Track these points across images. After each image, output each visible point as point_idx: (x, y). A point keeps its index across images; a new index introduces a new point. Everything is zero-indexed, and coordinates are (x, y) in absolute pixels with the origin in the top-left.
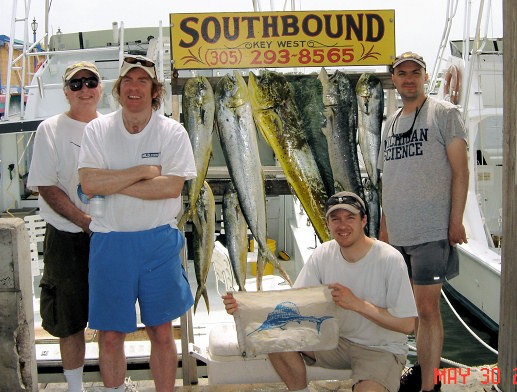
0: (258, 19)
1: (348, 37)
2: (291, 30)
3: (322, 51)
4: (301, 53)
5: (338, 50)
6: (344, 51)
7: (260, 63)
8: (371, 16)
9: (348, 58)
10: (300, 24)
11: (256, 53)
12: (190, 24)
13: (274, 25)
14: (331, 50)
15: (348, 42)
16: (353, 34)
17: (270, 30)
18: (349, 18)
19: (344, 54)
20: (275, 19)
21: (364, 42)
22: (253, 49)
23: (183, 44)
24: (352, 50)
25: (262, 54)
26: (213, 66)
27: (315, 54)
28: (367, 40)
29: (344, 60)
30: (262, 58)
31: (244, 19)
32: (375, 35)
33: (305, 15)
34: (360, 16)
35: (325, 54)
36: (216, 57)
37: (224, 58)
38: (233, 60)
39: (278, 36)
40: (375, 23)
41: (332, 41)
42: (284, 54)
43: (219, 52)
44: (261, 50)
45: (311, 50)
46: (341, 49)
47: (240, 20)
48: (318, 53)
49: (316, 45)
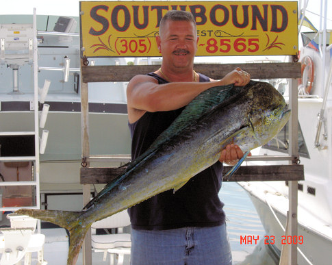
0: (166, 8)
1: (254, 28)
2: (199, 19)
3: (229, 40)
4: (208, 42)
5: (245, 40)
6: (250, 40)
8: (275, 7)
9: (253, 47)
10: (207, 14)
12: (100, 12)
14: (237, 40)
15: (254, 33)
16: (258, 25)
18: (255, 8)
19: (250, 44)
20: (183, 7)
21: (269, 32)
23: (93, 32)
24: (257, 40)
26: (122, 54)
27: (222, 44)
28: (272, 30)
29: (250, 50)
31: (153, 8)
32: (279, 25)
33: (213, 5)
34: (265, 7)
35: (232, 44)
36: (126, 45)
37: (133, 48)
38: (142, 48)
40: (279, 14)
41: (239, 31)
43: (129, 40)
45: (218, 40)
46: (247, 39)
47: (150, 9)
48: (225, 42)
49: (223, 34)
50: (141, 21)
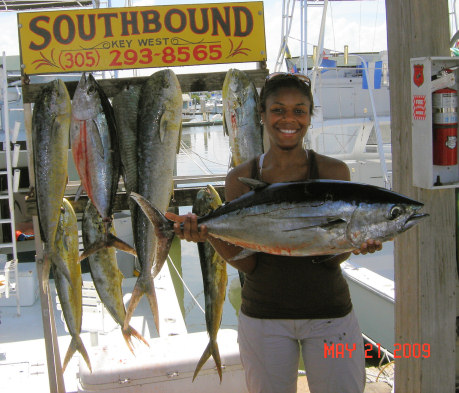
0: (115, 15)
1: (215, 33)
2: (152, 26)
3: (187, 48)
4: (164, 51)
5: (205, 47)
6: (211, 47)
7: (120, 64)
8: (238, 9)
9: (215, 55)
10: (162, 20)
11: (115, 54)
12: (41, 24)
13: (134, 22)
14: (197, 48)
15: (215, 38)
16: (220, 29)
17: (130, 27)
18: (215, 11)
19: (212, 51)
20: (134, 14)
21: (232, 37)
22: (111, 49)
23: (33, 46)
24: (220, 46)
25: (122, 54)
26: (67, 70)
27: (180, 52)
28: (236, 35)
29: (211, 58)
30: (122, 59)
31: (100, 16)
32: (244, 28)
33: (166, 12)
34: (227, 9)
35: (191, 52)
36: (71, 60)
37: (80, 62)
38: (90, 62)
39: (138, 33)
40: (243, 17)
41: (198, 38)
42: (146, 53)
43: (74, 54)
44: (120, 49)
45: (176, 48)
46: (208, 45)
47: (96, 17)
48: (183, 50)
49: (181, 42)
50: (87, 31)
